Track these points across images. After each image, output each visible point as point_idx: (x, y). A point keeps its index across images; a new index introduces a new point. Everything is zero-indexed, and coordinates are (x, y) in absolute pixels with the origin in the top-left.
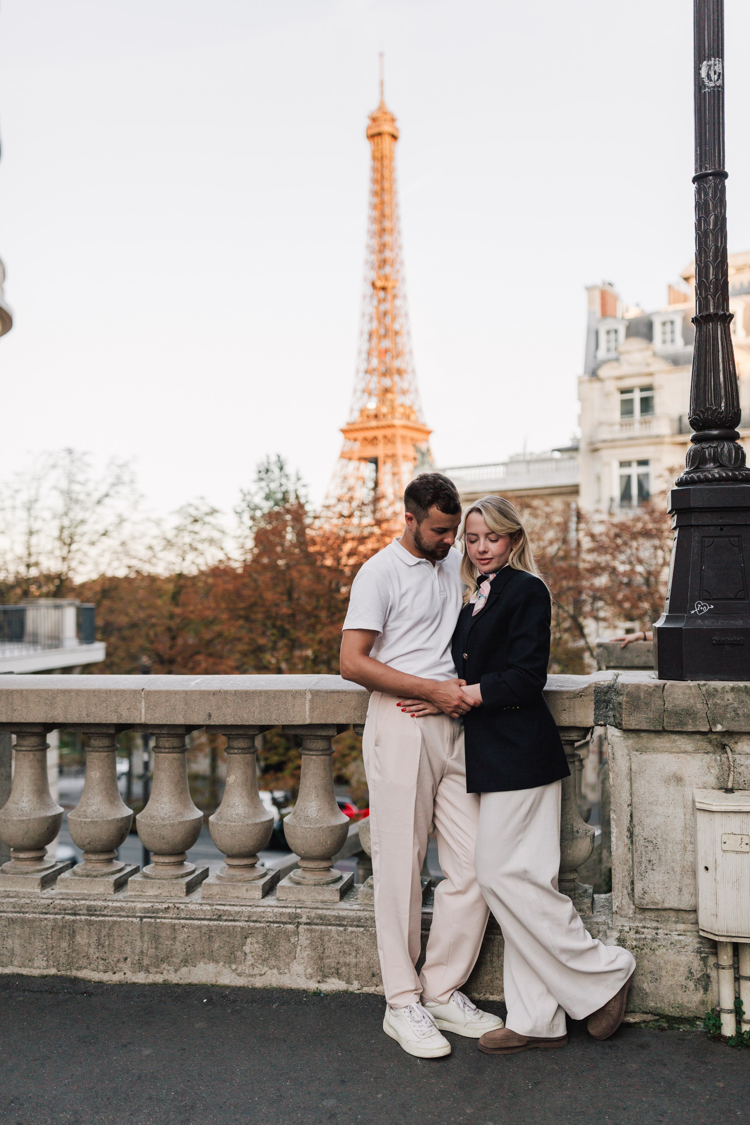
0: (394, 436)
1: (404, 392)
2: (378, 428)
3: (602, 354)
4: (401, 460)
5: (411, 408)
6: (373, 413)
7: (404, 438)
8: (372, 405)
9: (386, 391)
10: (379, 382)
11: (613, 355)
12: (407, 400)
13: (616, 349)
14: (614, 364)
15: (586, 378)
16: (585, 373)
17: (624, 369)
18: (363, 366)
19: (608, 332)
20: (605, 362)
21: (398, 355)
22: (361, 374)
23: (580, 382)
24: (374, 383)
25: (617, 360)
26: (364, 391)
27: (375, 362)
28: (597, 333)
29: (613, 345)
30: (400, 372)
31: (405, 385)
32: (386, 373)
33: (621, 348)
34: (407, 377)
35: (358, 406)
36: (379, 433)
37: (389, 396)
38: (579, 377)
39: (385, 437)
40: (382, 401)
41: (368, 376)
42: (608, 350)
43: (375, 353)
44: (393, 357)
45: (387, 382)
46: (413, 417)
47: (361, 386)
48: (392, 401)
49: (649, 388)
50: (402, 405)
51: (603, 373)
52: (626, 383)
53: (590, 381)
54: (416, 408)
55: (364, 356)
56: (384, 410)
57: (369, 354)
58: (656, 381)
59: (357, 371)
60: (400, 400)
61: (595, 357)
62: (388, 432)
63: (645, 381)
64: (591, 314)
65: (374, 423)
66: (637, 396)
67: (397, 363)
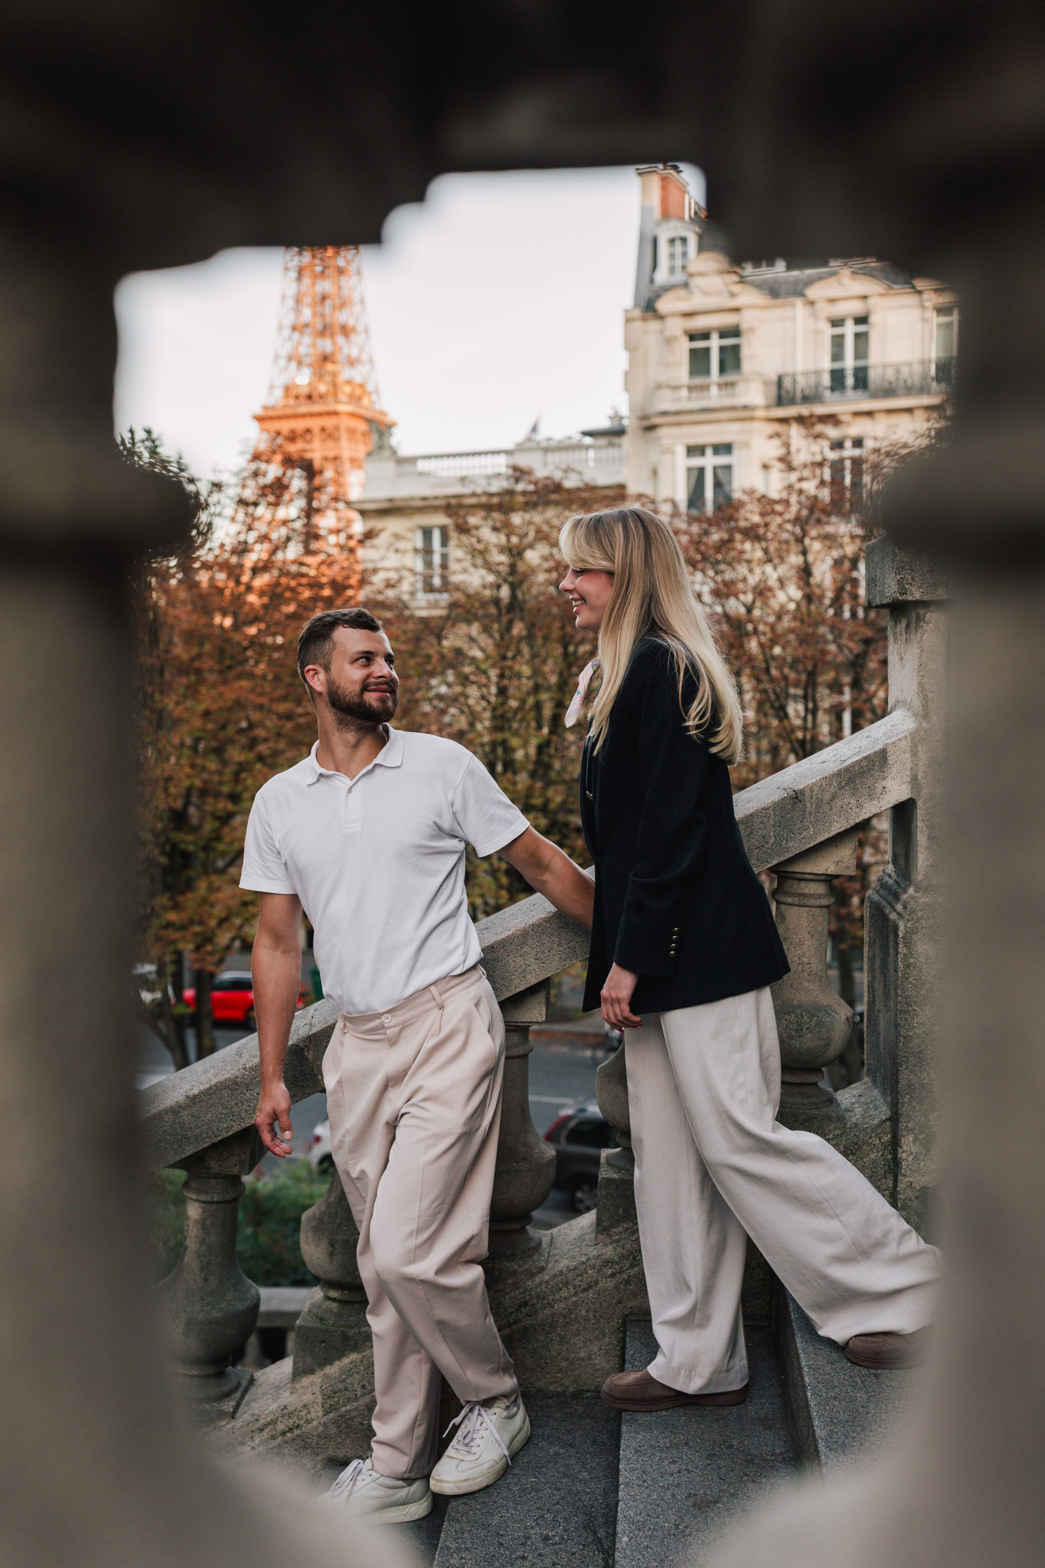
0: (337, 428)
1: (352, 362)
2: (312, 415)
3: (662, 276)
4: (347, 466)
5: (362, 386)
6: (304, 391)
7: (352, 432)
8: (303, 379)
9: (326, 358)
10: (314, 345)
11: (679, 277)
12: (357, 374)
13: (684, 267)
14: (682, 293)
15: (637, 313)
16: (636, 305)
17: (697, 301)
18: (289, 319)
19: (672, 241)
20: (667, 289)
21: (343, 305)
22: (287, 332)
23: (628, 320)
24: (306, 345)
25: (686, 285)
26: (290, 358)
27: (307, 314)
28: (655, 242)
29: (679, 262)
30: (345, 330)
31: (354, 352)
32: (325, 331)
33: (693, 268)
34: (357, 339)
35: (281, 381)
36: (315, 424)
37: (330, 367)
38: (626, 311)
39: (323, 430)
40: (319, 374)
41: (296, 336)
42: (672, 270)
43: (307, 300)
44: (334, 308)
45: (326, 345)
46: (365, 401)
47: (285, 350)
48: (334, 375)
49: (734, 332)
50: (349, 382)
51: (664, 305)
52: (700, 323)
53: (644, 319)
54: (370, 387)
55: (290, 303)
56: (322, 388)
57: (298, 301)
58: (746, 320)
59: (280, 327)
60: (346, 374)
61: (652, 281)
62: (328, 422)
63: (727, 320)
64: (645, 211)
65: (304, 409)
66: (715, 343)
67: (342, 317)
